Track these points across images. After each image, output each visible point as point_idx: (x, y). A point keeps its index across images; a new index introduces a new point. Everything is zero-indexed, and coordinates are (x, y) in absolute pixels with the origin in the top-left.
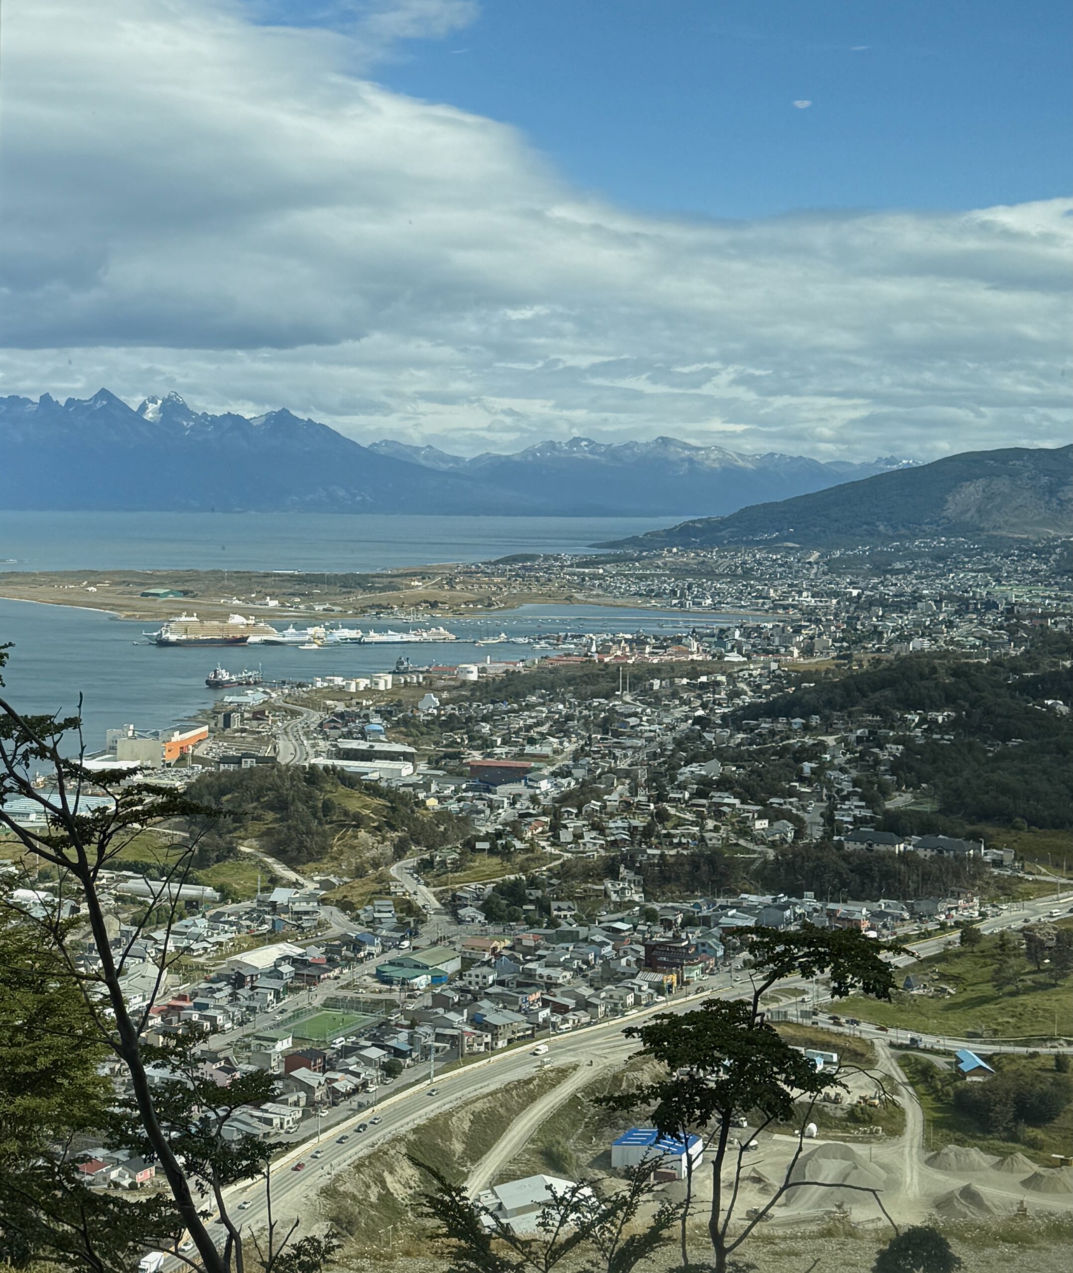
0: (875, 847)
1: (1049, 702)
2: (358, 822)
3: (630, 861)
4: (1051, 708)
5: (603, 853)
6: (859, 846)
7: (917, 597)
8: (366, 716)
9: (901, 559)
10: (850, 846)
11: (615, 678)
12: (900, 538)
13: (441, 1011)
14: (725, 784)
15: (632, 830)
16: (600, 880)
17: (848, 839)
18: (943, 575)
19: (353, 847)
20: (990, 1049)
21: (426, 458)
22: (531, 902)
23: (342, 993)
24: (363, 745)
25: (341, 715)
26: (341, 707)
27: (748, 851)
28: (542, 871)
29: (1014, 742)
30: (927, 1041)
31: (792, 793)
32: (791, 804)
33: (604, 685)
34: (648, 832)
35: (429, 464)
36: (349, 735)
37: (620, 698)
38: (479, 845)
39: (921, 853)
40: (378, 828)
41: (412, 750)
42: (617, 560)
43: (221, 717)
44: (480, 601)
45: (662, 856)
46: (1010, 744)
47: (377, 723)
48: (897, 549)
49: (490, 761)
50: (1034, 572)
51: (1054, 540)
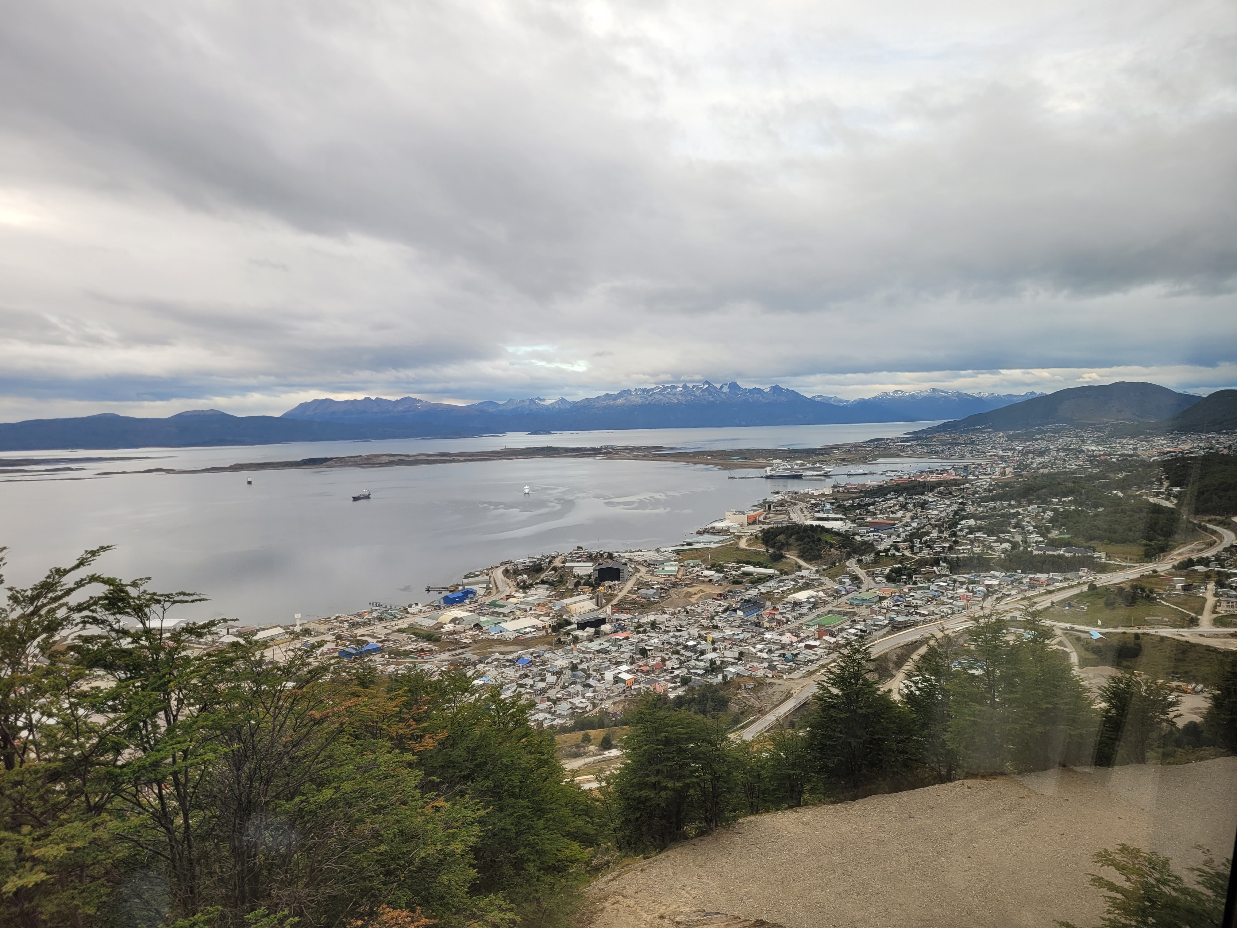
0: (1047, 553)
1: (1115, 492)
2: (832, 545)
3: (945, 560)
4: (1116, 495)
5: (932, 556)
6: (1040, 552)
7: (1048, 450)
8: (824, 504)
9: (1039, 434)
10: (1036, 552)
11: (924, 487)
12: (1038, 425)
13: (874, 615)
14: (979, 529)
15: (944, 548)
16: (932, 566)
17: (1035, 550)
18: (1058, 440)
19: (829, 555)
20: (1104, 630)
21: (834, 401)
22: (905, 575)
23: (835, 609)
24: (825, 516)
25: (814, 504)
26: (813, 501)
27: (992, 555)
28: (907, 564)
29: (1101, 509)
30: (1077, 627)
31: (1009, 532)
32: (1007, 536)
33: (920, 489)
34: (950, 549)
35: (835, 404)
36: (818, 512)
37: (927, 495)
38: (881, 554)
39: (1067, 554)
40: (839, 548)
41: (843, 517)
42: (917, 439)
43: (767, 506)
44: (863, 458)
45: (957, 557)
46: (1099, 510)
47: (828, 507)
48: (1037, 429)
49: (876, 521)
50: (1098, 437)
51: (1107, 423)
